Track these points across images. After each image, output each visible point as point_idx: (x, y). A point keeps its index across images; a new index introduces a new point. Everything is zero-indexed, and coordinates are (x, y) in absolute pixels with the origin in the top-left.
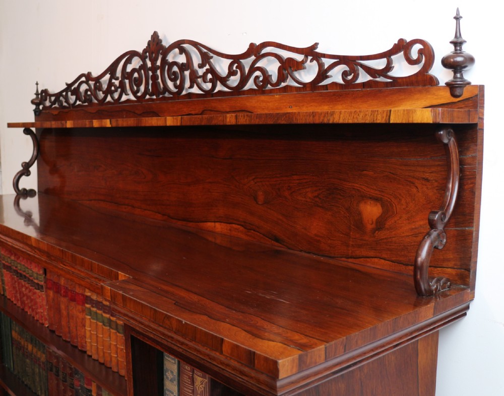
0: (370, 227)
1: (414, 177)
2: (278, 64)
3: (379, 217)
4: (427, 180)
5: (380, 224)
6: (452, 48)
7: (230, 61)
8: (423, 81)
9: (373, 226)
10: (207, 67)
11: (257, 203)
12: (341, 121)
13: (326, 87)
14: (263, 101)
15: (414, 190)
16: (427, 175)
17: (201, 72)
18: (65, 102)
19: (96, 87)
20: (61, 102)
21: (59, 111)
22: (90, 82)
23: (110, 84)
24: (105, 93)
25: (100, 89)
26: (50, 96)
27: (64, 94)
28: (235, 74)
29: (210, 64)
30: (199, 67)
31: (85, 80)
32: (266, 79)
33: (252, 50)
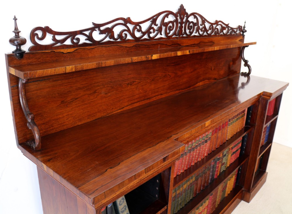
7: (211, 25)
8: (240, 34)
18: (86, 40)
19: (134, 28)
20: (78, 40)
21: (75, 49)
22: (128, 25)
23: (150, 28)
24: (144, 34)
25: (140, 30)
26: (55, 33)
27: (87, 32)
28: (211, 29)
29: (205, 25)
30: (201, 25)
31: (123, 22)
32: (218, 32)
33: (217, 22)
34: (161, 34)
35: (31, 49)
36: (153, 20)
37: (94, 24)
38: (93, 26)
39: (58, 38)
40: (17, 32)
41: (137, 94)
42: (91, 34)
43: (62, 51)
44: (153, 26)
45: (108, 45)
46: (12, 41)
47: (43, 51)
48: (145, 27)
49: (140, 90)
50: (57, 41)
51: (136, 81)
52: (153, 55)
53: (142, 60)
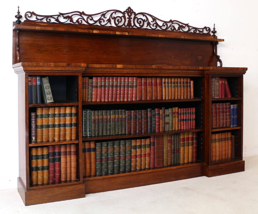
2: (178, 26)
6: (213, 29)
7: (164, 22)
9: (201, 60)
11: (172, 58)
13: (190, 33)
18: (55, 21)
19: (88, 18)
20: (50, 20)
21: (48, 24)
22: (82, 15)
23: (100, 19)
24: (96, 22)
25: (92, 19)
26: (37, 15)
27: (56, 17)
28: (164, 26)
29: (156, 22)
30: (152, 22)
31: (79, 14)
32: (175, 29)
33: (171, 21)
34: (111, 24)
35: (25, 21)
36: (104, 15)
37: (59, 13)
38: (59, 14)
39: (39, 18)
40: (19, 13)
41: (91, 59)
42: (58, 18)
43: (40, 24)
44: (103, 18)
45: (68, 25)
46: (16, 17)
47: (30, 23)
48: (96, 18)
49: (94, 57)
50: (38, 19)
51: (90, 49)
52: (94, 30)
53: (85, 32)
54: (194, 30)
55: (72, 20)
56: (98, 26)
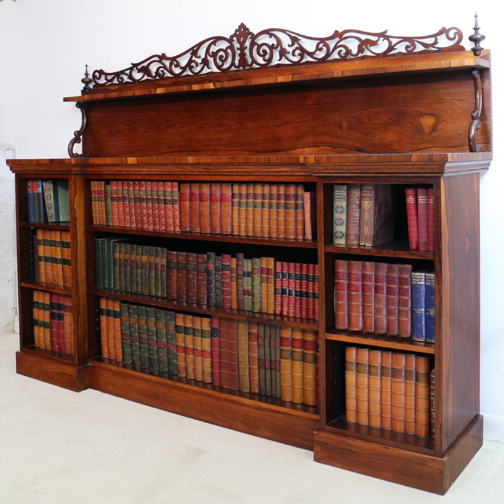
0: (427, 130)
1: (454, 100)
2: (358, 43)
3: (433, 124)
4: (462, 100)
5: (434, 128)
6: (474, 31)
7: (318, 41)
8: (458, 49)
9: (430, 130)
10: (296, 45)
11: (342, 129)
12: (420, 69)
13: (394, 55)
14: (346, 66)
15: (455, 106)
16: (461, 98)
17: (290, 50)
18: (128, 78)
19: (171, 64)
20: (122, 79)
21: (119, 86)
22: (163, 61)
23: (191, 61)
24: (184, 69)
25: (177, 65)
26: (106, 74)
27: (128, 72)
28: (321, 49)
29: (298, 44)
30: (289, 46)
31: (158, 59)
32: (348, 52)
33: (337, 34)
34: (209, 68)
35: (94, 86)
36: (194, 51)
37: (132, 64)
38: (132, 66)
39: (109, 78)
40: (87, 74)
42: (131, 73)
43: (110, 88)
44: (194, 58)
46: (83, 81)
47: (99, 88)
48: (184, 62)
50: (108, 81)
51: (178, 124)
53: (144, 94)
54: (407, 43)
55: (149, 74)
56: (188, 76)
